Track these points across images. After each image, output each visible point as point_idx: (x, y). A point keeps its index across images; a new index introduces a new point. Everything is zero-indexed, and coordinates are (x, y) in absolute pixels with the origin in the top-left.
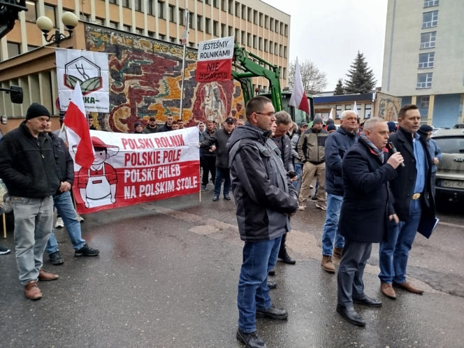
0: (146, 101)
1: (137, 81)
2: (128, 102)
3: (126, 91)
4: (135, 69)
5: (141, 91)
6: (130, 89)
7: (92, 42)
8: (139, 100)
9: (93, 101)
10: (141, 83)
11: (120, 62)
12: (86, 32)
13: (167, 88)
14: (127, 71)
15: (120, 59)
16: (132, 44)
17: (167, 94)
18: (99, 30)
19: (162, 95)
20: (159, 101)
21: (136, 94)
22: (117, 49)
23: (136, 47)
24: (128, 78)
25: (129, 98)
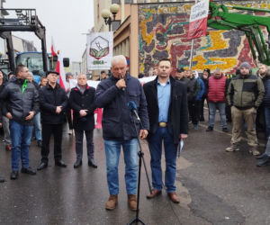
0: (186, 55)
1: (179, 40)
2: (170, 57)
3: (168, 48)
4: (178, 30)
5: (183, 47)
6: (172, 46)
7: (143, 16)
8: (180, 54)
9: (103, 63)
10: (183, 41)
11: (165, 27)
12: (139, 10)
13: (209, 41)
14: (170, 33)
15: (164, 24)
16: (176, 10)
17: (209, 46)
18: (149, 6)
19: (204, 48)
20: (200, 53)
21: (178, 50)
22: (163, 17)
23: (179, 12)
24: (170, 38)
25: (172, 54)
